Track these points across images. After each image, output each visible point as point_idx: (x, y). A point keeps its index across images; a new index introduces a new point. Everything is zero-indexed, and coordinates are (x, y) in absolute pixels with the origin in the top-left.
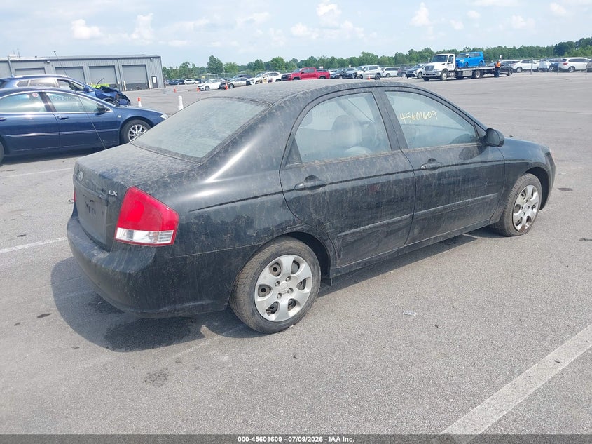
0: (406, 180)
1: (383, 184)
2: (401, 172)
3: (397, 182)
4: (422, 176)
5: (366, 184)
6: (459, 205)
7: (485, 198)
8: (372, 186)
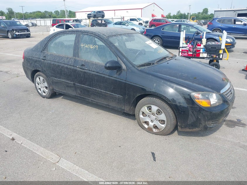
0: (70, 69)
1: (62, 67)
2: (69, 65)
3: (67, 68)
4: (77, 70)
5: (57, 64)
6: (96, 90)
7: (112, 95)
8: (59, 66)
